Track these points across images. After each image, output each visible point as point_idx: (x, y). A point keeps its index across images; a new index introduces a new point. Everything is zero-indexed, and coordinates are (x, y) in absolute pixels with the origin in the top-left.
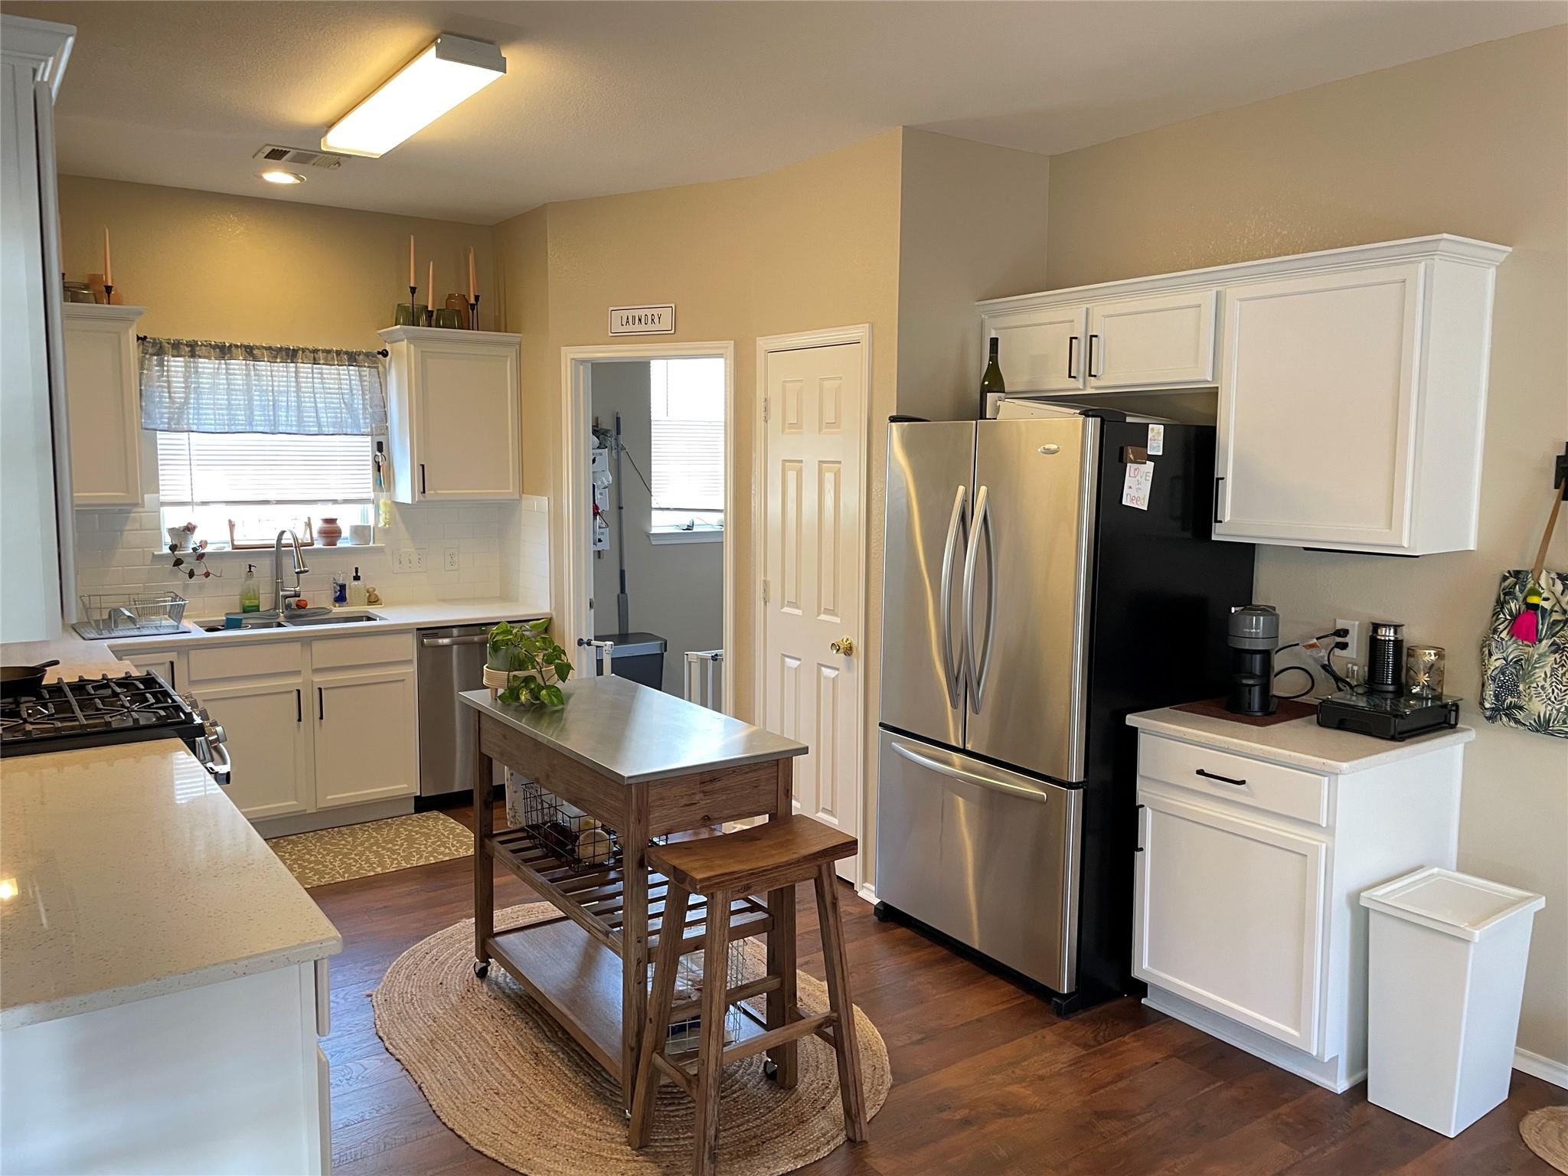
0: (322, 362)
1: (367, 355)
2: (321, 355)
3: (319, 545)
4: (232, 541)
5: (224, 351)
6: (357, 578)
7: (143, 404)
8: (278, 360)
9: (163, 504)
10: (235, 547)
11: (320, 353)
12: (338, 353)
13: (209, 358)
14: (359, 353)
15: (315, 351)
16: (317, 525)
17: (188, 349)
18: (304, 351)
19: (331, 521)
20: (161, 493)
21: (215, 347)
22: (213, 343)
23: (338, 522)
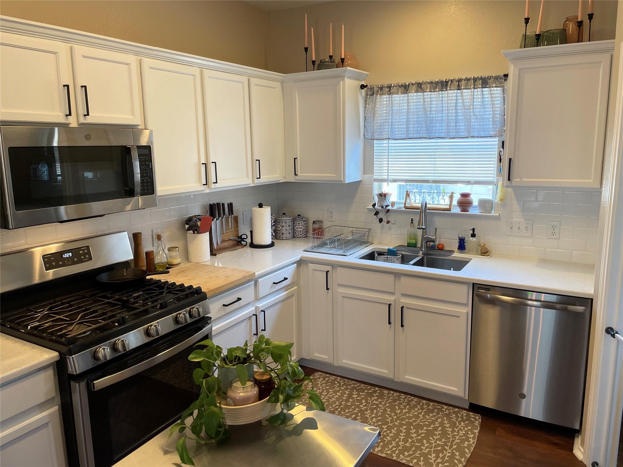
0: (463, 87)
1: (497, 78)
2: (463, 83)
3: (456, 210)
4: (405, 204)
5: (405, 88)
6: (473, 235)
7: (366, 124)
8: (437, 90)
9: (376, 180)
10: (406, 208)
11: (463, 81)
12: (475, 80)
13: (397, 93)
14: (490, 78)
15: (460, 81)
16: (457, 197)
17: (387, 90)
18: (452, 81)
19: (465, 195)
20: (375, 174)
21: (401, 86)
22: (400, 84)
23: (471, 196)
